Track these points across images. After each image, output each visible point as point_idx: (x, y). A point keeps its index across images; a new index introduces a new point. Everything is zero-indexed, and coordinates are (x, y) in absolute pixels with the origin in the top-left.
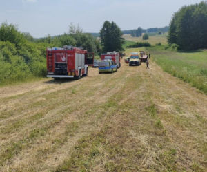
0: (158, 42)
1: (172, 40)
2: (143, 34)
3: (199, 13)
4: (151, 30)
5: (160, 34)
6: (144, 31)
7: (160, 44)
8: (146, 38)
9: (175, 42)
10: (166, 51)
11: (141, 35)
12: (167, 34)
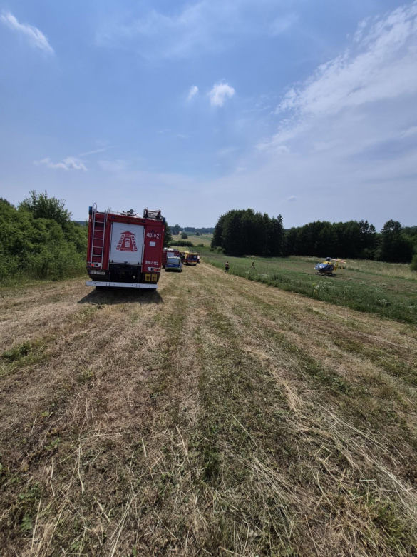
0: (200, 243)
1: (217, 241)
2: (180, 232)
3: (246, 219)
4: (188, 229)
5: (198, 234)
6: (181, 229)
7: (202, 246)
8: (185, 237)
9: (220, 245)
10: (211, 253)
11: (178, 233)
12: (211, 236)
